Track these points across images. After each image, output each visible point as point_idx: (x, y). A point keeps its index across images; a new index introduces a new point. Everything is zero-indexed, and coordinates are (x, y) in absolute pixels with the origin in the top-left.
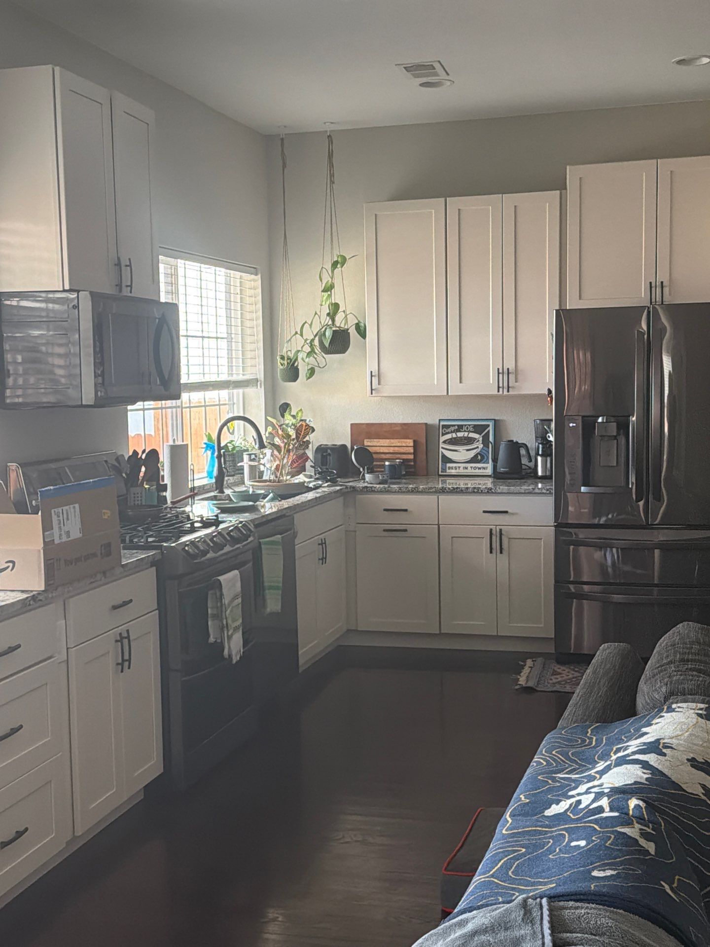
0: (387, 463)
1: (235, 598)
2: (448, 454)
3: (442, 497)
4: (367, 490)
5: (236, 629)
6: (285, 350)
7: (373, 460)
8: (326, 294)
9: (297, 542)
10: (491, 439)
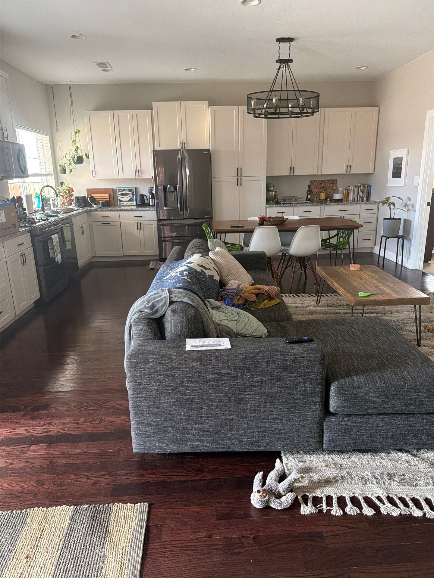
0: (100, 202)
1: (57, 243)
2: (121, 199)
3: (120, 212)
4: (95, 211)
5: (59, 253)
6: (60, 163)
7: (96, 201)
8: (73, 143)
9: (74, 227)
10: (134, 193)
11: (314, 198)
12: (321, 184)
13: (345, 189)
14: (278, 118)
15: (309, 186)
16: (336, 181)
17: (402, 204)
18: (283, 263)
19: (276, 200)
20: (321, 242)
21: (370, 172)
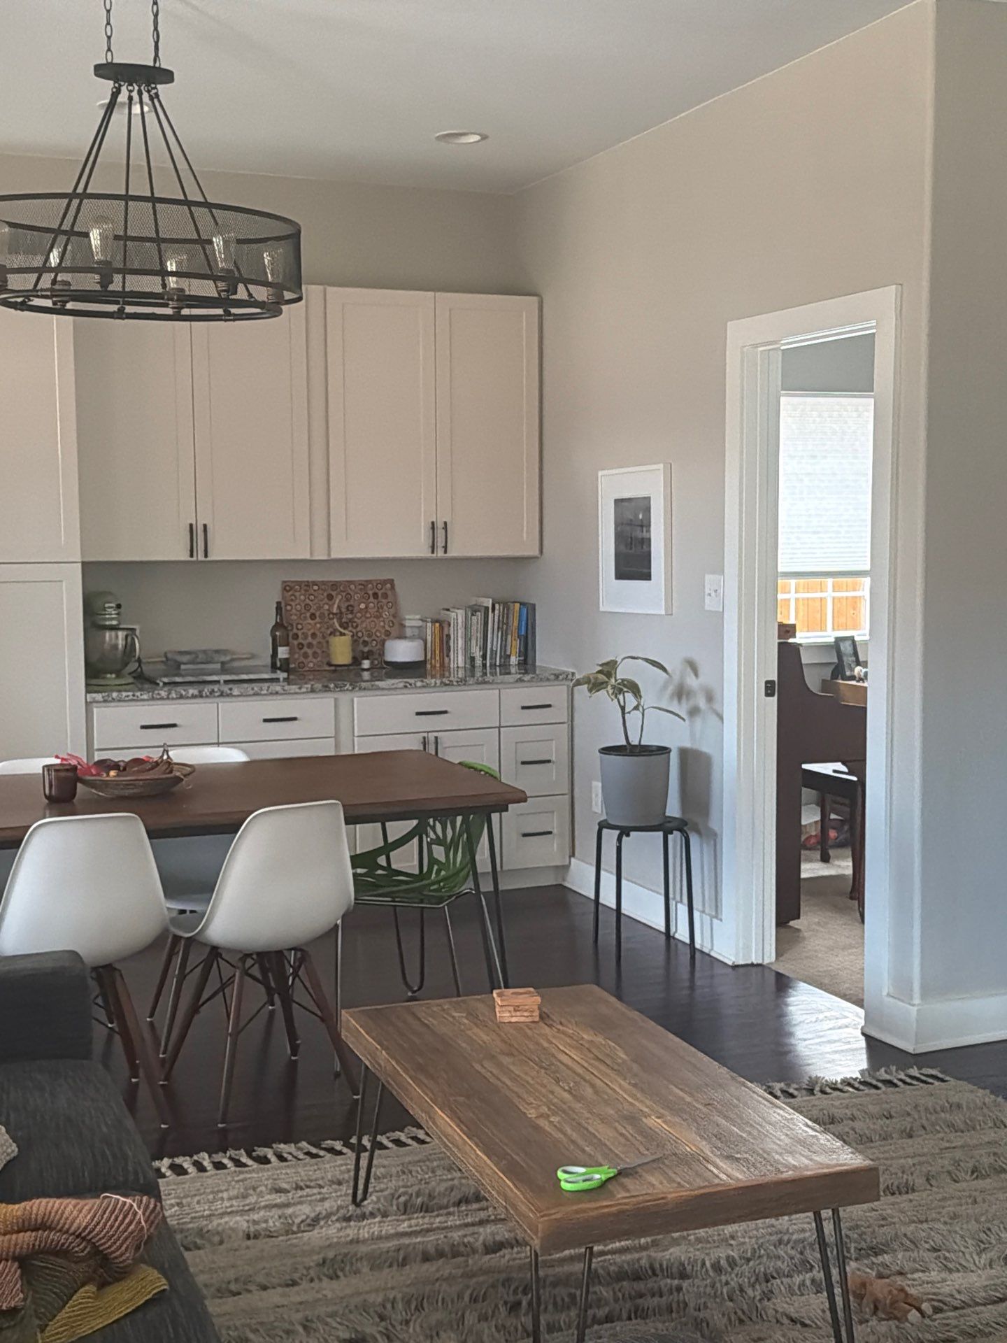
11: (306, 655)
12: (330, 597)
13: (434, 622)
14: (120, 315)
15: (279, 608)
16: (393, 587)
17: (665, 687)
18: (182, 977)
19: (133, 666)
20: (354, 867)
21: (526, 554)
